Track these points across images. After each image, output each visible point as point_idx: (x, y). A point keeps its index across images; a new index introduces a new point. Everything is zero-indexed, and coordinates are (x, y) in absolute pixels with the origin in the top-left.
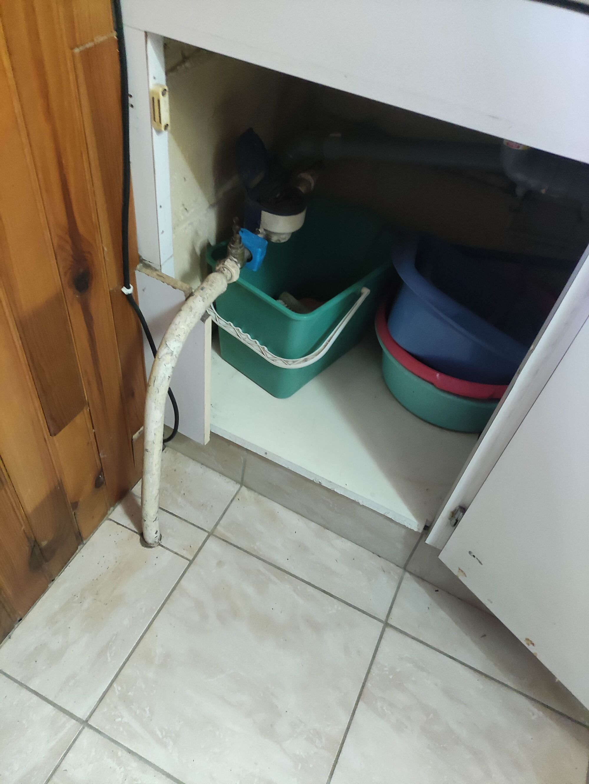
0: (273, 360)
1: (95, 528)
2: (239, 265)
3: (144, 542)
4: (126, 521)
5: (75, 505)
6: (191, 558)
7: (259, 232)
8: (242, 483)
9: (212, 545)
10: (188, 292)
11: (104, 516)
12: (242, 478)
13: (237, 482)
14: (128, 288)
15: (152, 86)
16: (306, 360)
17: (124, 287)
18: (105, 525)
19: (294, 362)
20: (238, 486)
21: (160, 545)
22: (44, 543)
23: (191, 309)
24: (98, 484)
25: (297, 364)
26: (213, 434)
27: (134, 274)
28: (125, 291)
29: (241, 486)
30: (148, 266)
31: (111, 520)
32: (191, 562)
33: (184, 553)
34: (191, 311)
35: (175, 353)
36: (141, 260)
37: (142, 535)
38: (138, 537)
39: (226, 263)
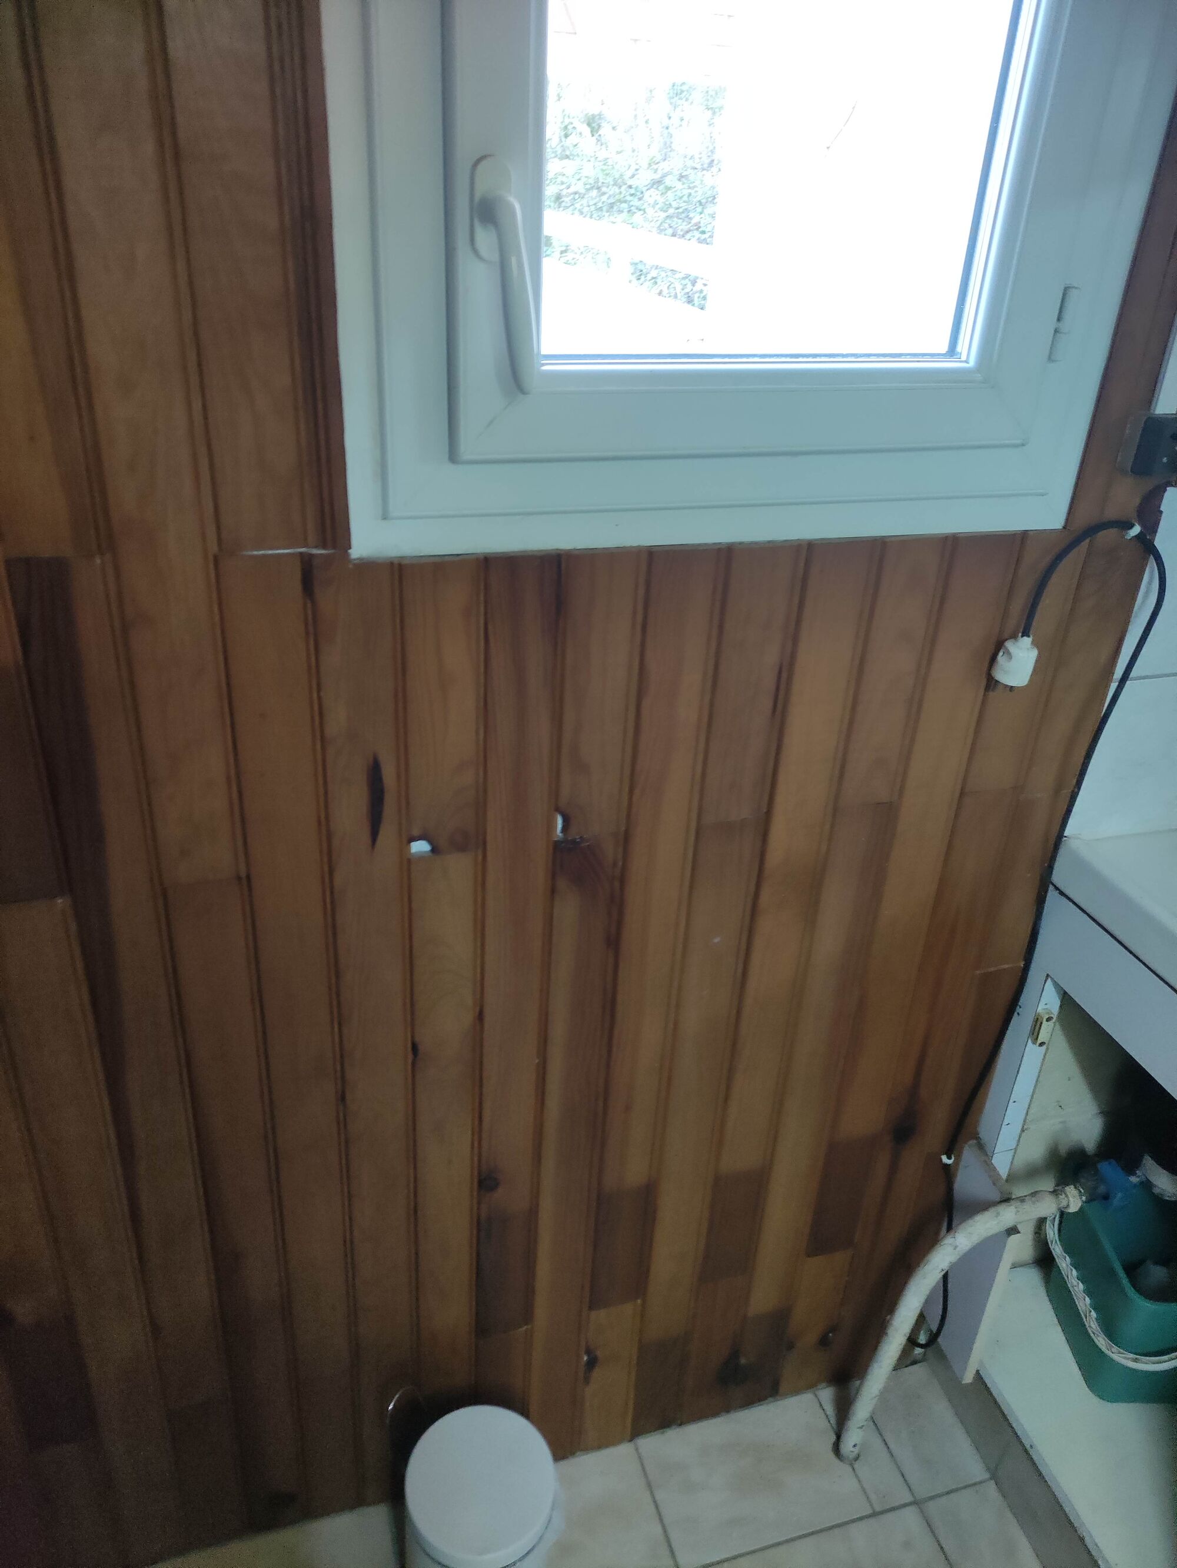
0: (1094, 1333)
1: (797, 1391)
2: (1084, 1198)
3: (836, 1448)
4: (830, 1409)
5: (791, 1346)
6: (878, 1509)
7: (1134, 1174)
8: (994, 1477)
9: (910, 1517)
10: (1006, 1196)
11: (811, 1386)
12: (996, 1468)
13: (988, 1469)
14: (949, 1158)
15: (1040, 1010)
16: (1136, 1360)
17: (945, 1156)
18: (807, 1398)
19: (1120, 1353)
20: (987, 1476)
21: (851, 1465)
22: (743, 1361)
23: (998, 1214)
24: (824, 1342)
25: (1122, 1357)
26: (978, 1376)
27: (962, 1148)
28: (944, 1159)
29: (991, 1479)
30: (981, 1147)
31: (816, 1396)
32: (874, 1514)
33: (873, 1497)
34: (997, 1217)
35: (958, 1249)
36: (976, 1136)
37: (839, 1437)
38: (833, 1438)
39: (1067, 1189)
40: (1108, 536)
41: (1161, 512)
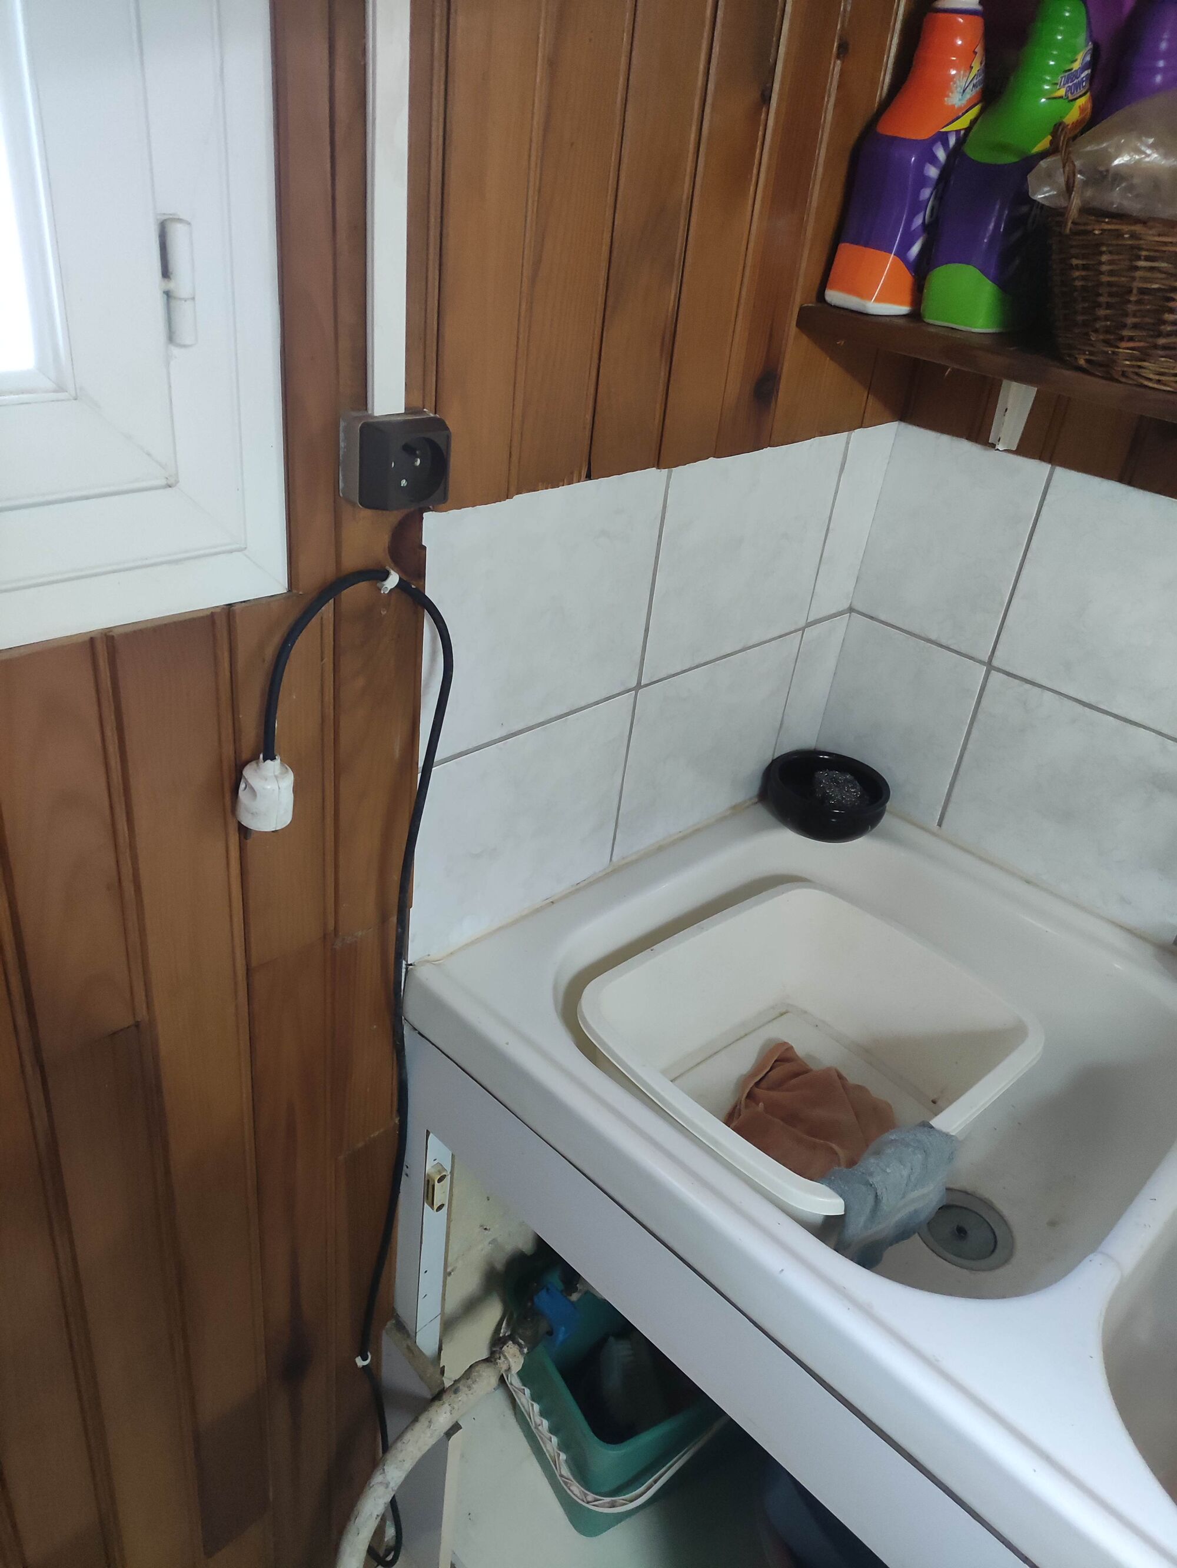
0: (566, 1483)
10: (436, 1391)
14: (364, 1359)
15: (429, 1169)
17: (359, 1357)
23: (431, 1419)
28: (359, 1362)
30: (399, 1326)
34: (429, 1426)
36: (393, 1314)
40: (356, 594)
41: (425, 548)
